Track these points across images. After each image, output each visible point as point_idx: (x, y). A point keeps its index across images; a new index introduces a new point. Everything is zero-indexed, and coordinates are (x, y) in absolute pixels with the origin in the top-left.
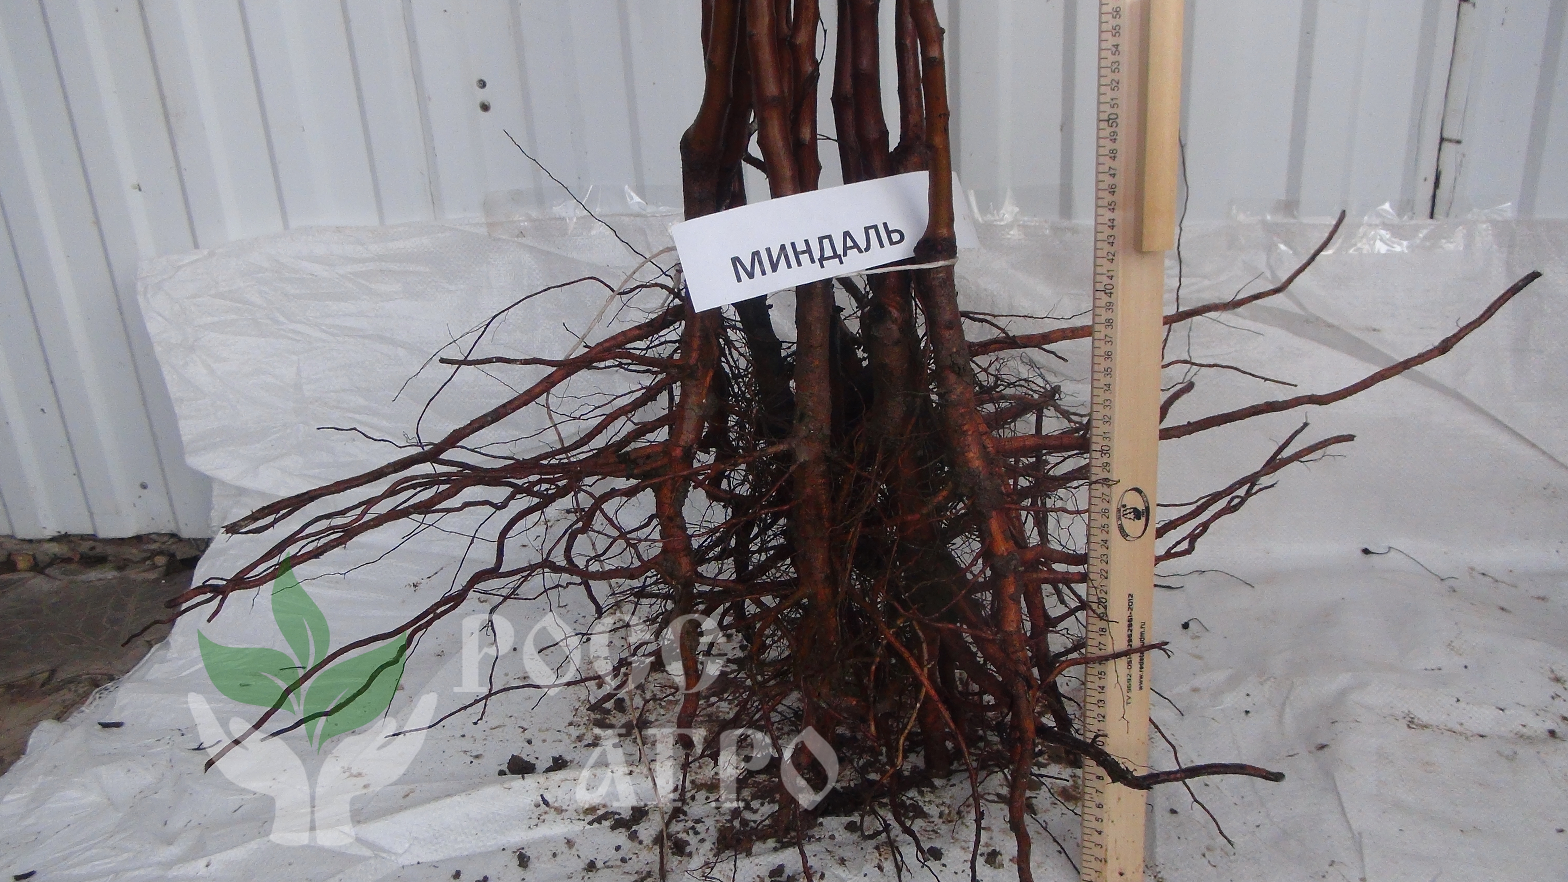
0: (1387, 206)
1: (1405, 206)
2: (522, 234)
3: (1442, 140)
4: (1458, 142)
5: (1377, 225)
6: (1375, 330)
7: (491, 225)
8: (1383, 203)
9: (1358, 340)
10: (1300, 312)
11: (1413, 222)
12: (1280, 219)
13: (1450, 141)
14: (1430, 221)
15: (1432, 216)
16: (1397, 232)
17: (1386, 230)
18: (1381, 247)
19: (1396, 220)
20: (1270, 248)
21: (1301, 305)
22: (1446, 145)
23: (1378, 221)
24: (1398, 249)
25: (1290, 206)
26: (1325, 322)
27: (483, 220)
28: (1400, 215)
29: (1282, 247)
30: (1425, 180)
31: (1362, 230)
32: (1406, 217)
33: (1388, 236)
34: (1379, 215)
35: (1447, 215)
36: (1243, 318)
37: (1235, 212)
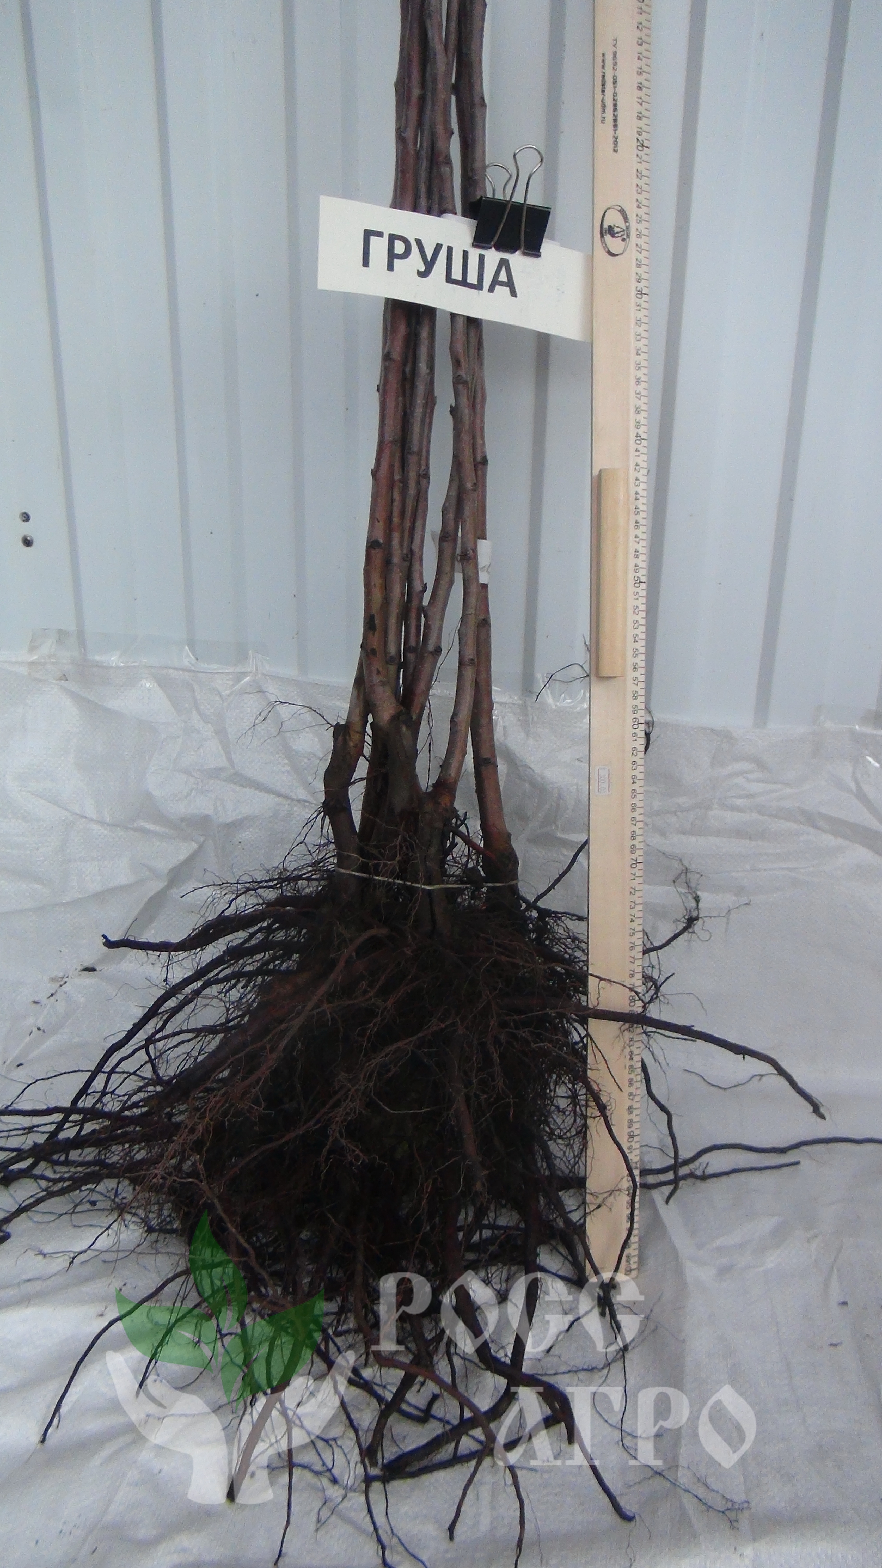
2: (64, 677)
7: (32, 664)
12: (869, 730)
20: (857, 761)
29: (870, 760)
36: (823, 831)
37: (822, 718)
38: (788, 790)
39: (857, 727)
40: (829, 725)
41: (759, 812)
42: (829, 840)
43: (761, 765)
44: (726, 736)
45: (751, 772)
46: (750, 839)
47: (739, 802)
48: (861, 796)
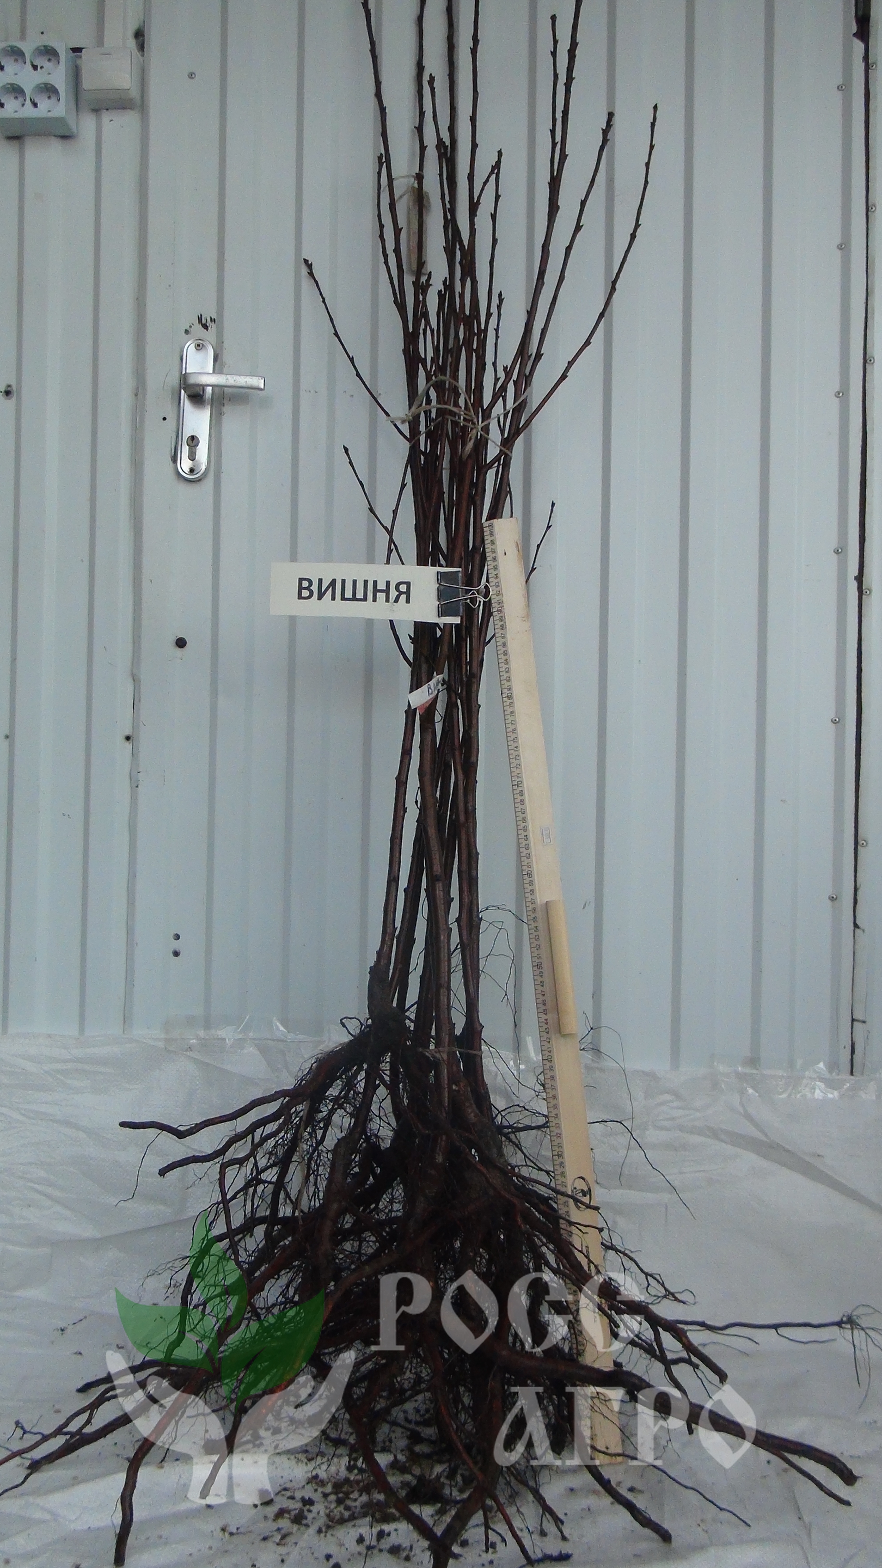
0: (821, 1065)
1: (833, 1066)
2: (190, 1049)
3: (853, 1020)
4: (864, 1022)
5: (814, 1078)
6: (819, 1156)
7: (167, 1040)
8: (819, 1063)
9: (808, 1163)
10: (764, 1139)
11: (840, 1077)
12: (748, 1070)
13: (857, 1021)
14: (852, 1077)
15: (852, 1073)
16: (830, 1084)
17: (822, 1082)
18: (818, 1094)
19: (827, 1076)
20: (742, 1092)
21: (766, 1135)
22: (855, 1023)
23: (815, 1076)
24: (830, 1096)
25: (753, 1061)
26: (784, 1147)
27: (163, 1036)
28: (830, 1072)
29: (750, 1091)
30: (845, 1047)
31: (805, 1081)
32: (834, 1074)
33: (823, 1086)
34: (815, 1071)
35: (862, 1074)
36: (725, 1143)
37: (715, 1063)
38: (698, 1114)
39: (740, 1069)
40: (721, 1068)
41: (680, 1130)
42: (730, 1149)
43: (678, 1096)
44: (652, 1076)
45: (672, 1101)
46: (676, 1150)
47: (666, 1123)
48: (748, 1117)
